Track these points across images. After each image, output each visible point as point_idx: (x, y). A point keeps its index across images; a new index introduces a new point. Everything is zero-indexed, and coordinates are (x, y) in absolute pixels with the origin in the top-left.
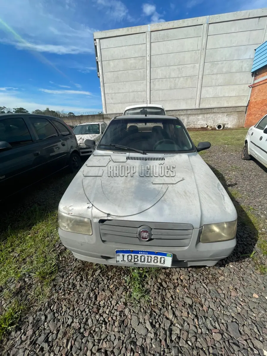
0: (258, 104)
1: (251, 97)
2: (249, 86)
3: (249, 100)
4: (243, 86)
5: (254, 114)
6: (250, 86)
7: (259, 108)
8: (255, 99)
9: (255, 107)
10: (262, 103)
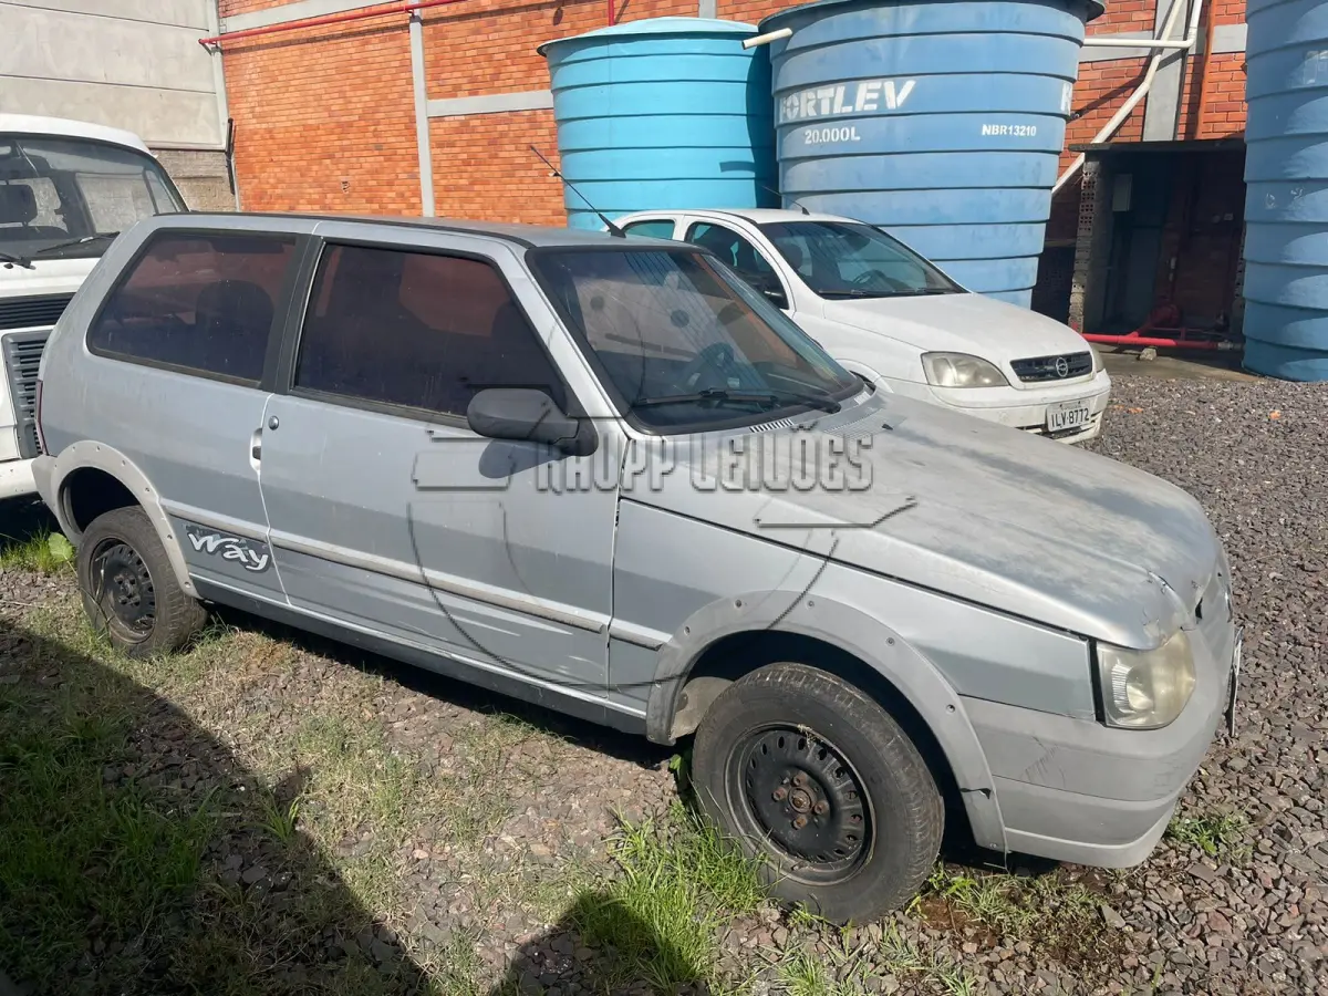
0: (285, 147)
1: (230, 105)
2: (202, 43)
3: (230, 121)
4: (170, 37)
5: (280, 197)
6: (210, 42)
7: (298, 169)
8: (260, 117)
9: (275, 158)
10: (306, 144)
